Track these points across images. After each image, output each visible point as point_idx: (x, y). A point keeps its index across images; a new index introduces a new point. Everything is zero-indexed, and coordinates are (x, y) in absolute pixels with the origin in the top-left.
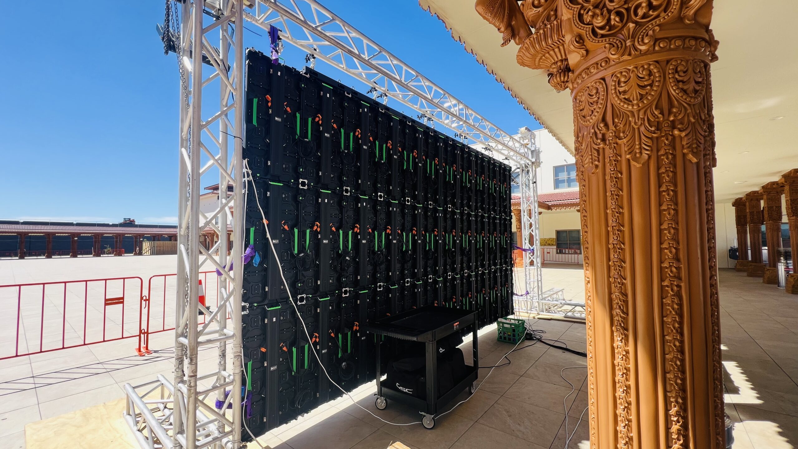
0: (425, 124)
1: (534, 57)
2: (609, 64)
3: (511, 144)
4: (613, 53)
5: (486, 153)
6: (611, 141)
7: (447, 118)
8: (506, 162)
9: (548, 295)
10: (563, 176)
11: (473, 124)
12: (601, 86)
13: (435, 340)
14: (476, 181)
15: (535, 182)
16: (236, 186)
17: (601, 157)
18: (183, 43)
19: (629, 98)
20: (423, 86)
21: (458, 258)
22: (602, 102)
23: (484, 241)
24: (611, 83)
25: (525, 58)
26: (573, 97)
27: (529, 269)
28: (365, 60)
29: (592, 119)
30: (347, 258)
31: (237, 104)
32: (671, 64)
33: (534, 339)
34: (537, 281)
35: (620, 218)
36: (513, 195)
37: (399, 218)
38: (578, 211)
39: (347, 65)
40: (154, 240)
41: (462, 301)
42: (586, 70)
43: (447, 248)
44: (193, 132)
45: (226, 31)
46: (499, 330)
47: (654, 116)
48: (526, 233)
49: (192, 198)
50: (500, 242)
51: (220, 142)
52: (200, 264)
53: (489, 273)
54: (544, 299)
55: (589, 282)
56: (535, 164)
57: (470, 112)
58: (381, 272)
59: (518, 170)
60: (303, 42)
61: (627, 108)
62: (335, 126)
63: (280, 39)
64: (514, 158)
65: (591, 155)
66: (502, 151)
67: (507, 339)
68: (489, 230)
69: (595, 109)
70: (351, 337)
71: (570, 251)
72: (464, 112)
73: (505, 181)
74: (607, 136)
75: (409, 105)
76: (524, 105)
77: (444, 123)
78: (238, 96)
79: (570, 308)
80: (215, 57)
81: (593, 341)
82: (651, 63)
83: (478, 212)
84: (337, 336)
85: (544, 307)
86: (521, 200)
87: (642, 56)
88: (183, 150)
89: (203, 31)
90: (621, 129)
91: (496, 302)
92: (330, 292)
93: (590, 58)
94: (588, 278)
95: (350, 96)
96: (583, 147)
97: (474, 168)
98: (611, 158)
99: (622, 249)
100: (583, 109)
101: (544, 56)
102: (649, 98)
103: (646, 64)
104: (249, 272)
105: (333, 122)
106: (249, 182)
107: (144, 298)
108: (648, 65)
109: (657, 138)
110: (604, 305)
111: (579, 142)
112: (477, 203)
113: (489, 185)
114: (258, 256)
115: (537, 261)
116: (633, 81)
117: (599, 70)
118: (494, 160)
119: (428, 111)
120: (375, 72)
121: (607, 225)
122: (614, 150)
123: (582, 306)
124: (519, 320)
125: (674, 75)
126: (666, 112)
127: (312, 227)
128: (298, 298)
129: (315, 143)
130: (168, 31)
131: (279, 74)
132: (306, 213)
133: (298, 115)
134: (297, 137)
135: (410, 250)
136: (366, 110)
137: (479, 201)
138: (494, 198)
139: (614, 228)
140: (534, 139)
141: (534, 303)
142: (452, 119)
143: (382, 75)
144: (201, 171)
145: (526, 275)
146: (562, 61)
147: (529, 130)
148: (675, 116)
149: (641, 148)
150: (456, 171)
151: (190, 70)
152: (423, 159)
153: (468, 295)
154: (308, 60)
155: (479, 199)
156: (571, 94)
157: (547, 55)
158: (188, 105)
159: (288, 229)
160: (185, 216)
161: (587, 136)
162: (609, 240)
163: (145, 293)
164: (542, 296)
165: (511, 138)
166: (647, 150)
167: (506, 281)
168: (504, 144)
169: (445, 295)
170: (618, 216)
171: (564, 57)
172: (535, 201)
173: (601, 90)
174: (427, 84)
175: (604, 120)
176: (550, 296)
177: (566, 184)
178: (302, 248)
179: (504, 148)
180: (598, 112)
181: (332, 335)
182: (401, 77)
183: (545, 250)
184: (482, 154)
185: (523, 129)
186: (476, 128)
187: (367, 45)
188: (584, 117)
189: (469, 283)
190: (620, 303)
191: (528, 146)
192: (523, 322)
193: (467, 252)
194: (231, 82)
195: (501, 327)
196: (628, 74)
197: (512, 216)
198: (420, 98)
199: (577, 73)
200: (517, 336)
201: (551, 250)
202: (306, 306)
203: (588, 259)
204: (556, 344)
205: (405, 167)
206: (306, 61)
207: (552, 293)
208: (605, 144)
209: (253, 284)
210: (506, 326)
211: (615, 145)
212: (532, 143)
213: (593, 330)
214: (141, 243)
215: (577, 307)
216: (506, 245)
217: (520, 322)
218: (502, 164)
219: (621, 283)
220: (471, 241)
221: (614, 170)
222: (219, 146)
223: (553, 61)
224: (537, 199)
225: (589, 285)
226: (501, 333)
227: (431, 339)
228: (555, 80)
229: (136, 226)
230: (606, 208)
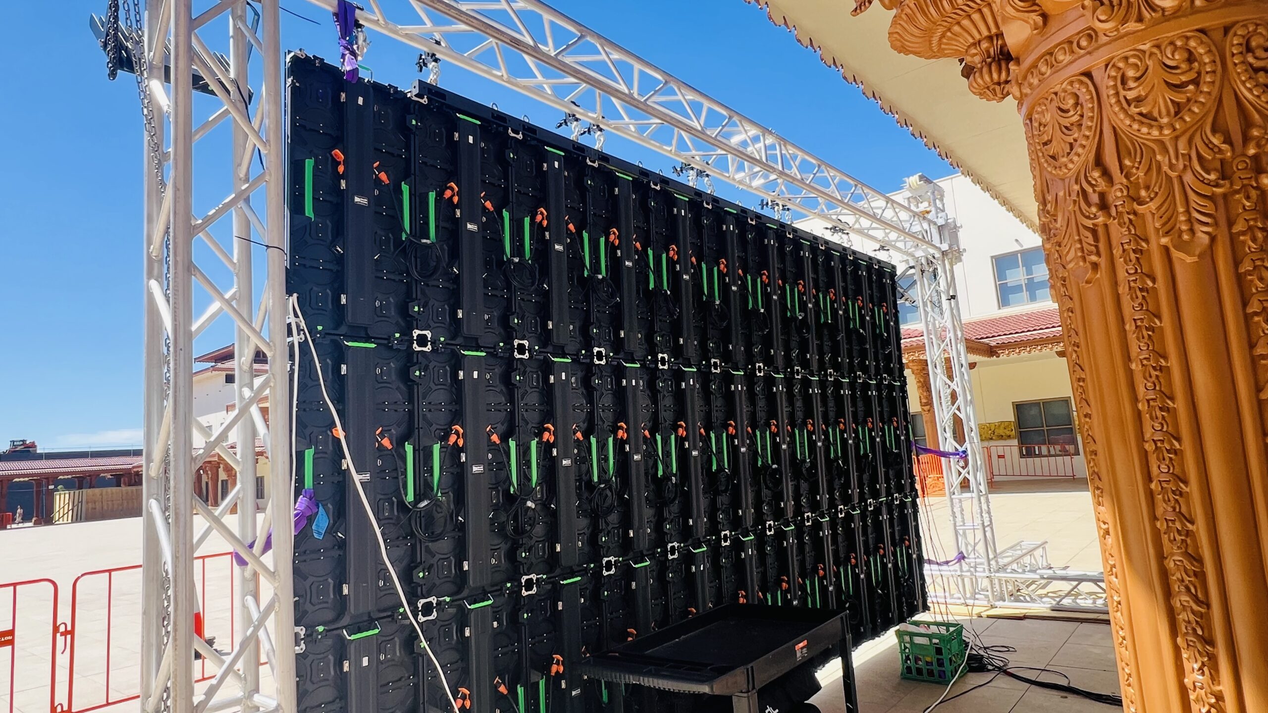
0: (691, 184)
1: (927, 33)
2: (1096, 41)
3: (889, 214)
4: (1103, 18)
5: (835, 238)
6: (1120, 209)
7: (741, 168)
8: (882, 256)
9: (1010, 559)
10: (1017, 276)
11: (799, 177)
12: (1084, 90)
13: (754, 688)
14: (817, 304)
15: (953, 297)
16: (274, 356)
17: (1102, 246)
18: (150, 51)
19: (1150, 113)
20: (680, 102)
21: (788, 487)
22: (1090, 124)
23: (844, 442)
24: (1105, 83)
25: (908, 37)
26: (1023, 115)
27: (960, 501)
28: (549, 57)
29: (1071, 161)
30: (529, 504)
31: (270, 175)
32: (1235, 34)
33: (990, 667)
34: (980, 527)
35: (1162, 380)
36: (903, 327)
37: (643, 401)
38: (1061, 354)
39: (510, 71)
40: (80, 487)
41: (803, 588)
42: (1048, 57)
43: (760, 463)
44: (175, 243)
45: (243, 18)
46: (902, 651)
47: (1212, 149)
48: (943, 415)
49: (175, 392)
50: (884, 442)
51: (235, 261)
52: (195, 540)
53: (863, 516)
54: (1002, 569)
55: (1107, 532)
56: (950, 256)
57: (792, 150)
58: (609, 532)
59: (912, 271)
60: (411, 29)
61: (1149, 134)
62: (488, 204)
63: (360, 26)
64: (900, 245)
65: (1080, 241)
66: (871, 232)
67: (925, 671)
68: (855, 415)
69: (1075, 140)
70: (547, 692)
71: (1052, 449)
72: (778, 152)
73: (883, 298)
74: (1110, 198)
75: (654, 146)
76: (911, 128)
77: (734, 179)
78: (273, 158)
79: (1066, 586)
80: (220, 76)
81: (1134, 675)
82: (1189, 34)
83: (826, 375)
84: (513, 691)
85: (1004, 589)
86: (925, 337)
87: (1168, 20)
88: (154, 284)
89: (193, 24)
90: (1140, 180)
91: (884, 583)
92: (493, 586)
93: (1053, 30)
94: (1105, 523)
95: (520, 136)
96: (1058, 225)
97: (809, 274)
98: (1126, 247)
99: (1176, 452)
100: (1051, 141)
101: (949, 30)
102: (1196, 110)
103: (1179, 38)
104: (305, 552)
105: (483, 198)
106: (303, 345)
107: (62, 629)
108: (1185, 40)
109: (1225, 196)
110: (1150, 586)
111: (1048, 212)
112: (821, 354)
113: (846, 311)
114: (325, 514)
115: (976, 479)
116: (1155, 75)
117: (1076, 56)
118: (854, 252)
119: (696, 156)
120: (573, 80)
121: (1135, 399)
122: (1131, 227)
123: (1095, 581)
124: (948, 625)
125: (1245, 58)
126: (1237, 138)
127: (445, 438)
128: (420, 605)
129: (446, 247)
130: (116, 29)
131: (360, 101)
132: (430, 407)
133: (405, 188)
134: (404, 237)
135: (675, 475)
136: (556, 164)
137: (826, 348)
138: (862, 339)
139: (1152, 403)
140: (942, 200)
141: (979, 580)
142: (750, 169)
143: (589, 86)
144: (194, 328)
145: (954, 513)
146: (990, 38)
147: (928, 181)
148: (1258, 146)
149: (1190, 220)
150: (769, 285)
151: (165, 108)
152: (692, 263)
153: (815, 570)
154: (422, 65)
155: (827, 344)
156: (1019, 109)
157: (956, 28)
158: (163, 184)
159: (390, 447)
160: (158, 433)
161: (1066, 199)
162: (1142, 433)
163: (64, 616)
164: (997, 562)
165: (888, 200)
166: (1206, 224)
167: (905, 530)
168: (873, 217)
169: (764, 576)
170: (1157, 376)
171: (994, 30)
172: (957, 338)
173: (1084, 97)
174: (689, 97)
175: (1099, 162)
176: (1017, 560)
177: (1025, 294)
178: (424, 489)
179: (874, 225)
180: (1084, 147)
181: (502, 689)
182: (630, 86)
183: (993, 450)
184: (827, 242)
185: (914, 180)
186: (808, 185)
187: (552, 23)
188: (1053, 157)
189: (818, 543)
190: (1187, 578)
191: (929, 216)
192: (959, 628)
193: (807, 469)
194: (256, 128)
195: (908, 645)
196: (1141, 60)
197: (905, 378)
198: (676, 129)
199: (1027, 63)
200: (946, 663)
201: (1007, 449)
202: (439, 623)
203: (1100, 479)
204: (1044, 678)
205: (652, 286)
206: (417, 68)
207: (1019, 552)
208: (1110, 216)
209: (315, 579)
210: (918, 640)
211: (1131, 217)
212: (937, 208)
213: (1130, 647)
214: (51, 495)
215: (1084, 584)
216: (898, 446)
217: (952, 629)
218: (875, 262)
219: (1184, 533)
220: (815, 442)
221: (1136, 272)
222: (232, 269)
223: (971, 41)
224: (962, 334)
225: (1110, 540)
226: (908, 658)
227: (744, 687)
228: (979, 80)
229: (40, 457)
230: (1127, 358)
